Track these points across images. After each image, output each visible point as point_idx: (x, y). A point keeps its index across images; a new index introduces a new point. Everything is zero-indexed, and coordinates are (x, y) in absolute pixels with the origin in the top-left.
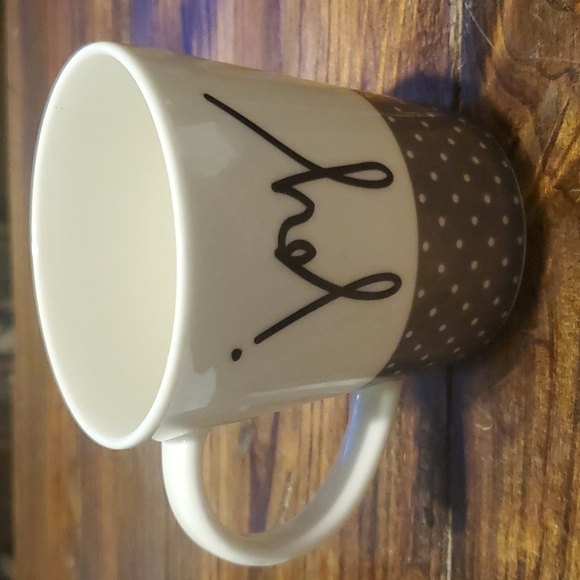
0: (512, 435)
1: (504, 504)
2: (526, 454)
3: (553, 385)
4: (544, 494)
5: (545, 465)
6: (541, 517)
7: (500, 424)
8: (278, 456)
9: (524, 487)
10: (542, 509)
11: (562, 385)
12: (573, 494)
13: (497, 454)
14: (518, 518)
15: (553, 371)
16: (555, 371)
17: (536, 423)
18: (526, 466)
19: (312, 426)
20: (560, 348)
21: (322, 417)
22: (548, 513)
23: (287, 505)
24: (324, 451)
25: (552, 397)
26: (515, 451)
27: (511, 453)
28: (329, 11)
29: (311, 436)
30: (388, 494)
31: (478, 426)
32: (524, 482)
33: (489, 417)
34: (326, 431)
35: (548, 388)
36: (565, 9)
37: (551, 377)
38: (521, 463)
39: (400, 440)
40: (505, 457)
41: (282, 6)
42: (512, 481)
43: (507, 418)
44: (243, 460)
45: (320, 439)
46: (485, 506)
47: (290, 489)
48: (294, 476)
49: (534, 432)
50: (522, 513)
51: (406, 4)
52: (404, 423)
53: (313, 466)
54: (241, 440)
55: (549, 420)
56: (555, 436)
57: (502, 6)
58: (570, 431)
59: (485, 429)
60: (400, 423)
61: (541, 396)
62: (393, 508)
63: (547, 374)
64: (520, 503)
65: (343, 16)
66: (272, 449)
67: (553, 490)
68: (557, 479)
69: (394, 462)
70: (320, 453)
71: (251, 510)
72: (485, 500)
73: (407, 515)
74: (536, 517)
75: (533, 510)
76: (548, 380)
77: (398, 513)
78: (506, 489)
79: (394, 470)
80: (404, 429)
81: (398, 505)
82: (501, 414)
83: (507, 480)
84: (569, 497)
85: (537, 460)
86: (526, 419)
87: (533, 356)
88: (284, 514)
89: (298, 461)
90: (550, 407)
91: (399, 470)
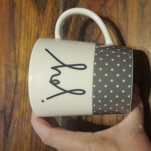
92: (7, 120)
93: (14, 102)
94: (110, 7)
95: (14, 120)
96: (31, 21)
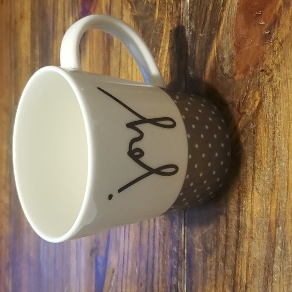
0: (211, 253)
1: (208, 283)
2: (217, 261)
3: (227, 232)
4: (224, 278)
5: (225, 266)
6: (223, 288)
7: (206, 248)
8: (108, 263)
9: (216, 275)
10: (223, 285)
11: (231, 232)
12: (236, 278)
13: (205, 261)
14: (213, 288)
15: (227, 226)
16: (228, 226)
17: (221, 248)
18: (217, 266)
19: (124, 249)
20: (230, 216)
21: (129, 244)
22: (226, 286)
23: (112, 284)
24: (129, 260)
25: (227, 237)
26: (212, 259)
27: (210, 261)
28: (132, 69)
29: (124, 253)
30: (158, 279)
31: (197, 249)
32: (216, 273)
33: (201, 245)
34: (131, 251)
35: (225, 233)
36: (230, 78)
37: (226, 229)
38: (215, 265)
39: (164, 255)
40: (208, 262)
41: (111, 64)
42: (211, 273)
43: (209, 245)
44: (92, 264)
45: (128, 254)
46: (200, 284)
47: (114, 277)
48: (116, 271)
49: (220, 252)
50: (215, 286)
51: (165, 69)
52: (165, 248)
53: (125, 267)
54: (91, 255)
55: (226, 246)
56: (228, 253)
57: (205, 74)
58: (235, 252)
59: (200, 250)
60: (164, 247)
61: (223, 237)
62: (160, 285)
63: (225, 227)
64: (214, 282)
65: (138, 72)
66: (106, 259)
67: (228, 277)
68: (229, 271)
69: (161, 264)
70: (128, 261)
71: (95, 287)
72: (200, 281)
73: (166, 288)
74: (221, 288)
75: (220, 285)
76: (225, 230)
77: (163, 287)
78: (209, 276)
79: (161, 268)
80: (165, 250)
81: (163, 284)
82: (206, 244)
83: (209, 272)
84: (234, 280)
85: (221, 264)
86: (217, 246)
87: (219, 220)
88: (111, 288)
89: (118, 265)
90: (226, 241)
91: (163, 268)
92: (101, 270)
93: (110, 236)
94: (283, 41)
95: (111, 271)
96: (136, 75)
